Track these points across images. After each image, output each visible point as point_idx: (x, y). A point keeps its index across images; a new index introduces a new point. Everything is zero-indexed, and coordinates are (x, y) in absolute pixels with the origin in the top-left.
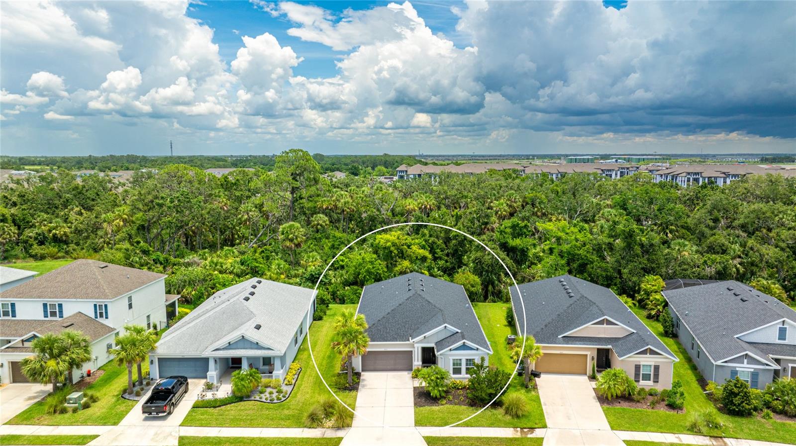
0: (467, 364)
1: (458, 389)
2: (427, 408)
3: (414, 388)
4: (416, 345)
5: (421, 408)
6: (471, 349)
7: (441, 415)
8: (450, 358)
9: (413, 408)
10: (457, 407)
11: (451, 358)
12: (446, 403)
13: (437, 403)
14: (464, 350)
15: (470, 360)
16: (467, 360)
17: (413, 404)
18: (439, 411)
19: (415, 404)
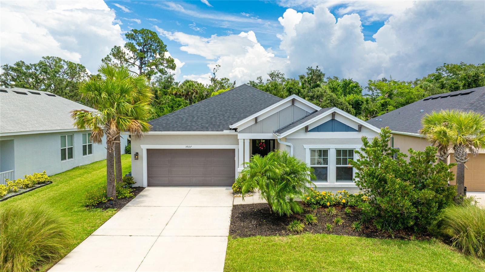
0: (338, 161)
1: (325, 206)
2: (260, 240)
3: (234, 206)
4: (241, 136)
5: (246, 240)
6: (348, 129)
7: (297, 255)
8: (305, 146)
9: (227, 238)
10: (331, 238)
11: (308, 147)
12: (305, 230)
13: (284, 229)
14: (333, 130)
15: (345, 152)
16: (338, 152)
17: (227, 232)
18: (290, 246)
19: (232, 232)
